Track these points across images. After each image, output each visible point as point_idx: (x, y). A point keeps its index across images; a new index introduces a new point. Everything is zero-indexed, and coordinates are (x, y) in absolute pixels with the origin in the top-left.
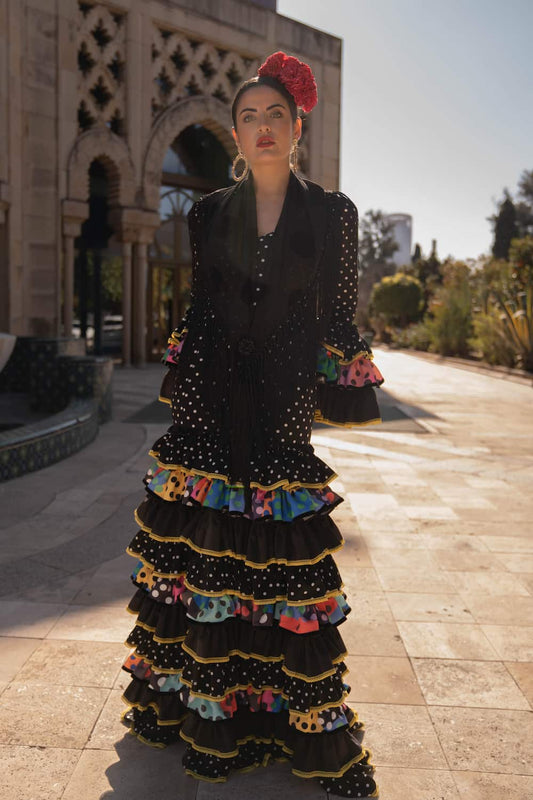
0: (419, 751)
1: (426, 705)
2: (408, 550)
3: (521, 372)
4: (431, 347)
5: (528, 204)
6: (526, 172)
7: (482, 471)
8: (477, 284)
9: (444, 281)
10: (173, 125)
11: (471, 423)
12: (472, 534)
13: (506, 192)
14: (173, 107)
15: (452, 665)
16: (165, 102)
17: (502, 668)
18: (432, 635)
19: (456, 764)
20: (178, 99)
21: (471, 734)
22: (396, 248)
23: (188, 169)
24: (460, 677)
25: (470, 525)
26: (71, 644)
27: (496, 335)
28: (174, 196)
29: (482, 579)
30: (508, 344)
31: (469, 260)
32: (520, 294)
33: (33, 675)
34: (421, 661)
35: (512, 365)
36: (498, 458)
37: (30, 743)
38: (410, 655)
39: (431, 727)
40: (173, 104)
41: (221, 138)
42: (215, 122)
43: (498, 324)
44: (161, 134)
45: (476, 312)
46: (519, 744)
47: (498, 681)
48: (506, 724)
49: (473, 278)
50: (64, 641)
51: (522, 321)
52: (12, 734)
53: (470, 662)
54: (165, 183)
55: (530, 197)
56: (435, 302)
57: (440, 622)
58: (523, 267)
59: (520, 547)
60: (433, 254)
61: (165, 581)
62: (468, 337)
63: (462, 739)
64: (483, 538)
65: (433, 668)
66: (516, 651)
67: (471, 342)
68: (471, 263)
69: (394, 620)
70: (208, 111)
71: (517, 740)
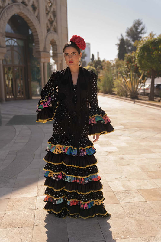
0: (120, 215)
1: (120, 203)
2: (106, 161)
3: (130, 99)
4: (100, 91)
5: (129, 39)
6: (128, 28)
7: (123, 134)
8: (113, 68)
9: (103, 68)
10: (8, 14)
11: (116, 118)
12: (123, 155)
13: (122, 35)
14: (7, 7)
15: (124, 192)
16: (3, 5)
17: (137, 191)
18: (118, 185)
19: (130, 216)
20: (9, 4)
21: (132, 209)
22: (85, 56)
23: (14, 31)
24: (127, 195)
25: (122, 152)
26: (19, 199)
27: (121, 87)
28: (10, 41)
29: (128, 168)
30: (125, 89)
31: (111, 60)
32: (129, 73)
33: (11, 209)
34: (116, 192)
35: (127, 96)
36: (126, 129)
37: (18, 227)
38: (113, 191)
39: (122, 208)
40: (7, 6)
41: (26, 19)
42: (23, 13)
43: (122, 84)
44: (4, 18)
45: (115, 79)
46: (144, 210)
47: (137, 195)
48: (140, 205)
49: (112, 66)
50: (16, 198)
51: (129, 82)
52: (11, 225)
53: (129, 191)
54: (7, 37)
55: (129, 37)
56: (100, 75)
57: (119, 181)
58: (129, 63)
59: (137, 157)
60: (99, 58)
61: (56, 175)
62: (112, 87)
63: (130, 210)
64: (126, 155)
65: (120, 193)
66: (140, 187)
67: (113, 89)
68: (112, 61)
69: (107, 182)
70: (20, 9)
71: (143, 209)
